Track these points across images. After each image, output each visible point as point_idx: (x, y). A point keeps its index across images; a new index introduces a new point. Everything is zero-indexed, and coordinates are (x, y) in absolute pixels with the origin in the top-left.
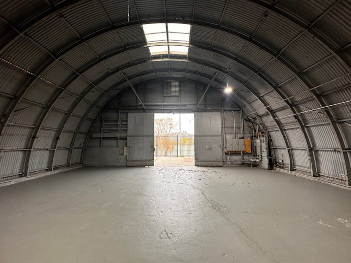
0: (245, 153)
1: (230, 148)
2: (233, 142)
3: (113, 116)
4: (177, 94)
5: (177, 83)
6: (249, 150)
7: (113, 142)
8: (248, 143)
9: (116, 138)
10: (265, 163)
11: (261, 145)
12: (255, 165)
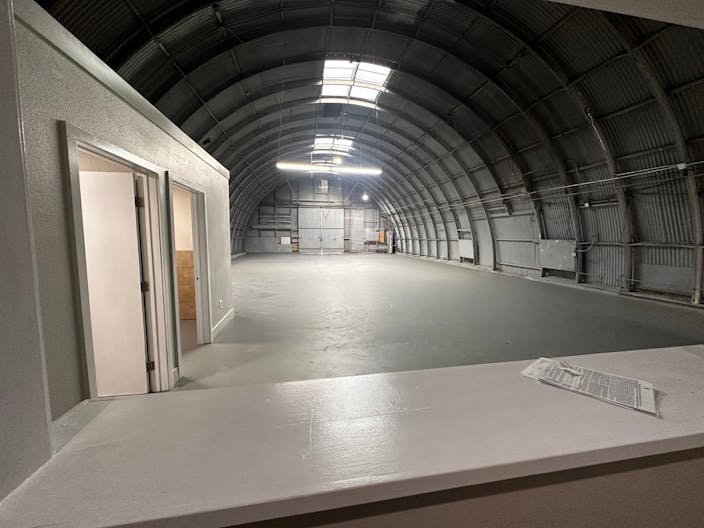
0: (379, 243)
1: (368, 239)
2: (370, 234)
3: (270, 210)
4: (326, 191)
5: (326, 182)
6: (382, 241)
7: (271, 233)
8: (382, 234)
9: (274, 230)
10: (391, 251)
11: (390, 237)
12: (386, 252)
